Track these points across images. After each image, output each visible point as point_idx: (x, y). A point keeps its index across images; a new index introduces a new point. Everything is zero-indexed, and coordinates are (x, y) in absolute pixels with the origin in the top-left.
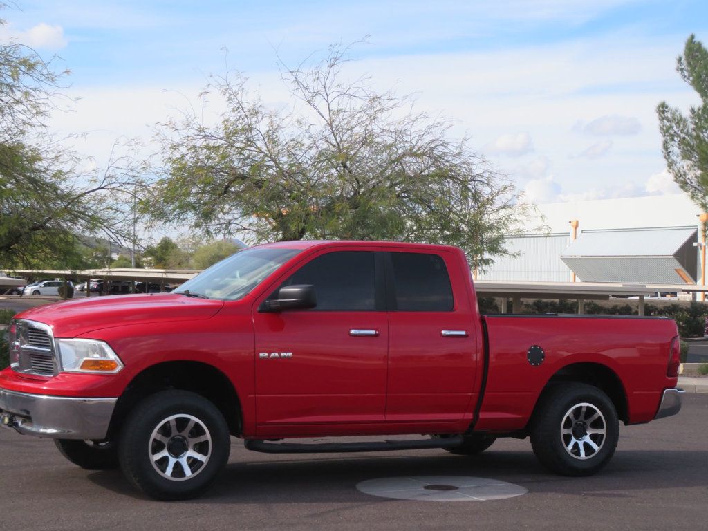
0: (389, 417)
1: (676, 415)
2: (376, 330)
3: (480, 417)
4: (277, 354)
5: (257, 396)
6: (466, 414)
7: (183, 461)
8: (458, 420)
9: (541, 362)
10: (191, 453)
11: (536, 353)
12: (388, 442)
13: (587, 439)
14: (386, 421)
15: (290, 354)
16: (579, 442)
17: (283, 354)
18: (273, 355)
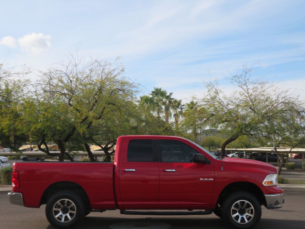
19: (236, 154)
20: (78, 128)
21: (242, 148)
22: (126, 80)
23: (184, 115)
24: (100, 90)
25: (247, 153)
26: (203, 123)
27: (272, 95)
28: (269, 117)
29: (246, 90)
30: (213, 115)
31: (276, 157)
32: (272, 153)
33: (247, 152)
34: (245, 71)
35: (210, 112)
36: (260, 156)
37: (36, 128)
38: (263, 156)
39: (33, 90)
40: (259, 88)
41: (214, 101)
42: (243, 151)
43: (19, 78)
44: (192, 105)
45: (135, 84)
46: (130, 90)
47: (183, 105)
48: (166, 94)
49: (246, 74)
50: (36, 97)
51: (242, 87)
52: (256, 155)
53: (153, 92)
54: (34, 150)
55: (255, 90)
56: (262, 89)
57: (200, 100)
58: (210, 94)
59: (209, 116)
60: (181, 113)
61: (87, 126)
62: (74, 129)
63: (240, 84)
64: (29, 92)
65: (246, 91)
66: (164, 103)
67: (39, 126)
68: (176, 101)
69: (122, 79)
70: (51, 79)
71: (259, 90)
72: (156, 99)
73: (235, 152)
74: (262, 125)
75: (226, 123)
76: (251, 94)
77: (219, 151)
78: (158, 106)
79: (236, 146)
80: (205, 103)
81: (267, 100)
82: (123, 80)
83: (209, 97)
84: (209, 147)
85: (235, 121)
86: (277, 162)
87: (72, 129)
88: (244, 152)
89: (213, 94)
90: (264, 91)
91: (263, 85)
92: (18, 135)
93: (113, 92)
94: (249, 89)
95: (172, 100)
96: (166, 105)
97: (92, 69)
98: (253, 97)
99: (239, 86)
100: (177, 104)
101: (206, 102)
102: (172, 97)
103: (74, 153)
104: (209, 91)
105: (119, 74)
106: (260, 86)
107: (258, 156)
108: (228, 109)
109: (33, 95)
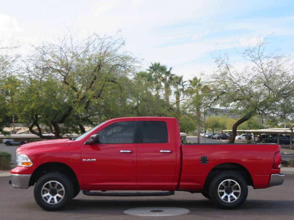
0: (139, 184)
1: (281, 185)
2: (130, 150)
3: (180, 184)
4: (90, 160)
5: (83, 175)
6: (173, 183)
7: (55, 197)
8: (170, 185)
9: (207, 163)
10: (58, 195)
11: (204, 159)
12: (138, 193)
13: (232, 194)
14: (137, 185)
15: (95, 160)
16: (228, 195)
17: (92, 160)
18: (88, 160)
19: (243, 136)
20: (75, 108)
21: (250, 129)
22: (128, 54)
23: (186, 92)
24: (99, 66)
25: (256, 135)
26: (212, 102)
27: (289, 70)
28: (285, 94)
29: (260, 65)
30: (224, 93)
31: (288, 139)
32: (284, 135)
33: (255, 133)
34: (258, 44)
35: (220, 89)
36: (270, 138)
37: (29, 108)
38: (274, 138)
39: (24, 66)
40: (274, 62)
41: (225, 77)
42: (250, 133)
43: (6, 53)
44: (195, 82)
45: (138, 60)
46: (132, 65)
47: (185, 82)
48: (166, 69)
49: (259, 47)
50: (27, 74)
51: (255, 62)
52: (266, 137)
53: (151, 67)
54: (18, 132)
55: (269, 64)
56: (278, 64)
57: (210, 77)
58: (220, 69)
59: (219, 94)
60: (182, 90)
61: (84, 106)
62: (71, 109)
63: (253, 58)
64: (20, 68)
65: (260, 67)
66: (164, 80)
67: (33, 106)
68: (177, 78)
69: (123, 54)
70: (45, 54)
71: (274, 65)
72: (154, 75)
73: (241, 134)
74: (277, 103)
75: (238, 101)
76: (265, 69)
77: (223, 133)
78: (157, 82)
79: (243, 127)
80: (214, 80)
81: (283, 76)
82: (125, 55)
83: (219, 73)
84: (213, 128)
85: (248, 100)
86: (290, 144)
87: (68, 109)
88: (252, 134)
89: (223, 69)
90: (279, 66)
91: (278, 59)
92: (8, 116)
93: (113, 68)
94: (263, 63)
95: (173, 76)
96: (166, 81)
97: (90, 43)
98: (267, 73)
99: (252, 61)
100: (178, 81)
101: (216, 78)
102: (172, 72)
103: (68, 136)
104: (219, 66)
105: (119, 47)
106: (275, 60)
107: (268, 137)
108: (240, 86)
109: (23, 71)
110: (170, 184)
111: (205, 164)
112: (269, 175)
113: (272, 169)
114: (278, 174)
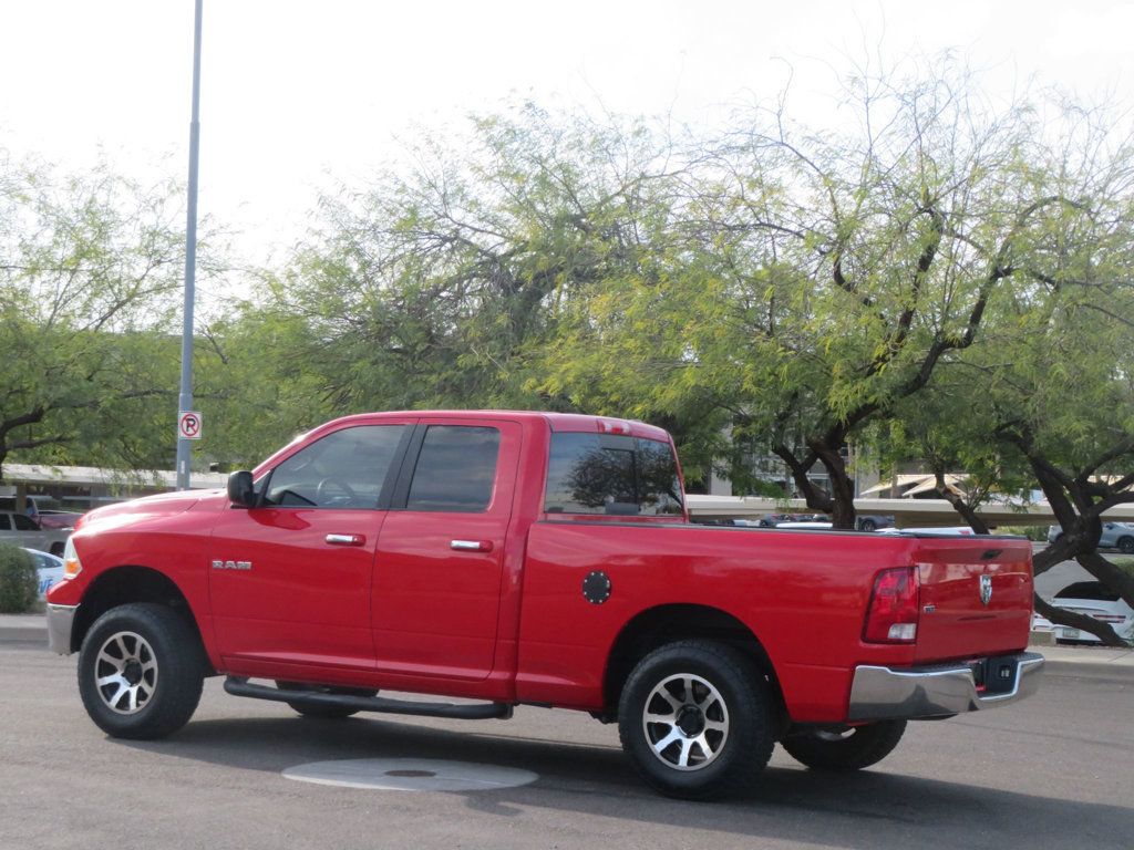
0: (382, 664)
3: (518, 679)
4: (233, 564)
5: (214, 617)
7: (134, 691)
8: (482, 680)
9: (605, 599)
10: (142, 683)
14: (377, 669)
15: (248, 564)
16: (684, 740)
17: (240, 563)
18: (228, 563)
110: (481, 674)
111: (598, 603)
112: (847, 670)
113: (861, 644)
114: (886, 669)
